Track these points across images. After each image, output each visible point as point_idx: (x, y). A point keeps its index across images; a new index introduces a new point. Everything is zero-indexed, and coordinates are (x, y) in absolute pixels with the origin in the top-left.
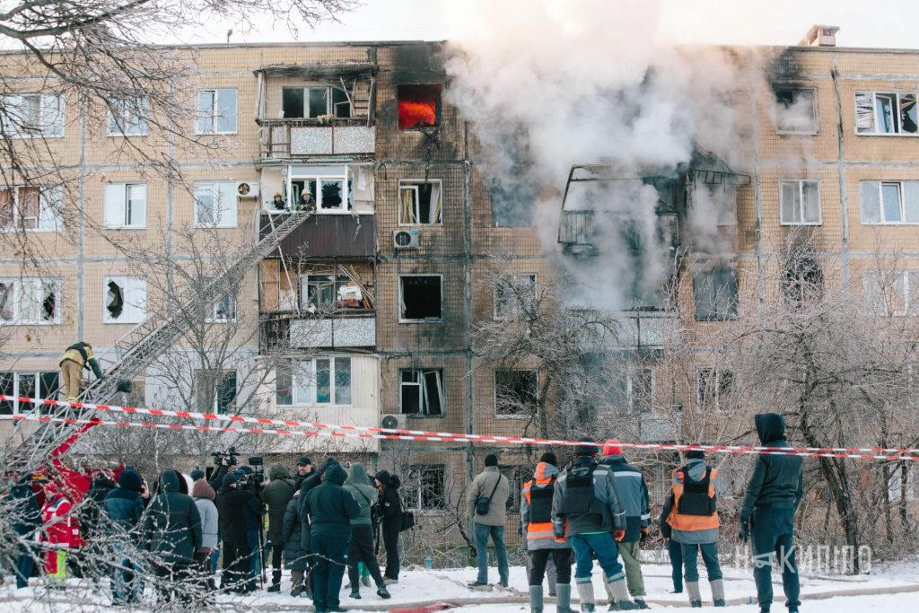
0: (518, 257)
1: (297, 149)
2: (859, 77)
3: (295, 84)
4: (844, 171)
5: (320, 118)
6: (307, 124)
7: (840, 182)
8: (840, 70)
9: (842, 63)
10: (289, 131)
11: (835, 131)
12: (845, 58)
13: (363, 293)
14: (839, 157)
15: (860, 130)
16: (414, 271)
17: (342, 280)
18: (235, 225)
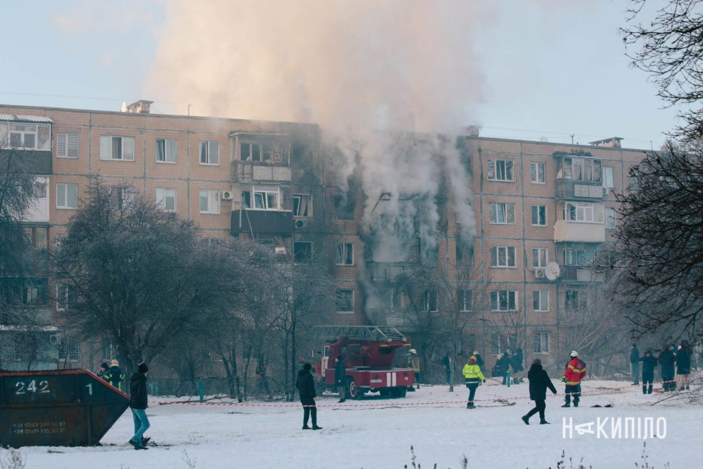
0: (346, 235)
1: (256, 177)
2: (490, 152)
3: (247, 141)
4: (483, 198)
5: (268, 161)
6: (262, 164)
7: (481, 203)
8: (483, 148)
9: (484, 145)
10: (252, 168)
11: (479, 179)
12: (485, 143)
13: (286, 251)
14: (481, 191)
15: (489, 178)
16: (301, 239)
17: (278, 245)
18: (219, 213)
